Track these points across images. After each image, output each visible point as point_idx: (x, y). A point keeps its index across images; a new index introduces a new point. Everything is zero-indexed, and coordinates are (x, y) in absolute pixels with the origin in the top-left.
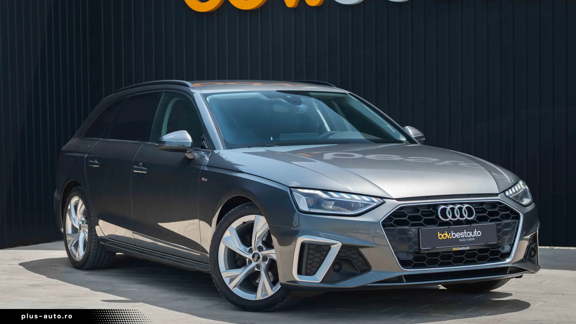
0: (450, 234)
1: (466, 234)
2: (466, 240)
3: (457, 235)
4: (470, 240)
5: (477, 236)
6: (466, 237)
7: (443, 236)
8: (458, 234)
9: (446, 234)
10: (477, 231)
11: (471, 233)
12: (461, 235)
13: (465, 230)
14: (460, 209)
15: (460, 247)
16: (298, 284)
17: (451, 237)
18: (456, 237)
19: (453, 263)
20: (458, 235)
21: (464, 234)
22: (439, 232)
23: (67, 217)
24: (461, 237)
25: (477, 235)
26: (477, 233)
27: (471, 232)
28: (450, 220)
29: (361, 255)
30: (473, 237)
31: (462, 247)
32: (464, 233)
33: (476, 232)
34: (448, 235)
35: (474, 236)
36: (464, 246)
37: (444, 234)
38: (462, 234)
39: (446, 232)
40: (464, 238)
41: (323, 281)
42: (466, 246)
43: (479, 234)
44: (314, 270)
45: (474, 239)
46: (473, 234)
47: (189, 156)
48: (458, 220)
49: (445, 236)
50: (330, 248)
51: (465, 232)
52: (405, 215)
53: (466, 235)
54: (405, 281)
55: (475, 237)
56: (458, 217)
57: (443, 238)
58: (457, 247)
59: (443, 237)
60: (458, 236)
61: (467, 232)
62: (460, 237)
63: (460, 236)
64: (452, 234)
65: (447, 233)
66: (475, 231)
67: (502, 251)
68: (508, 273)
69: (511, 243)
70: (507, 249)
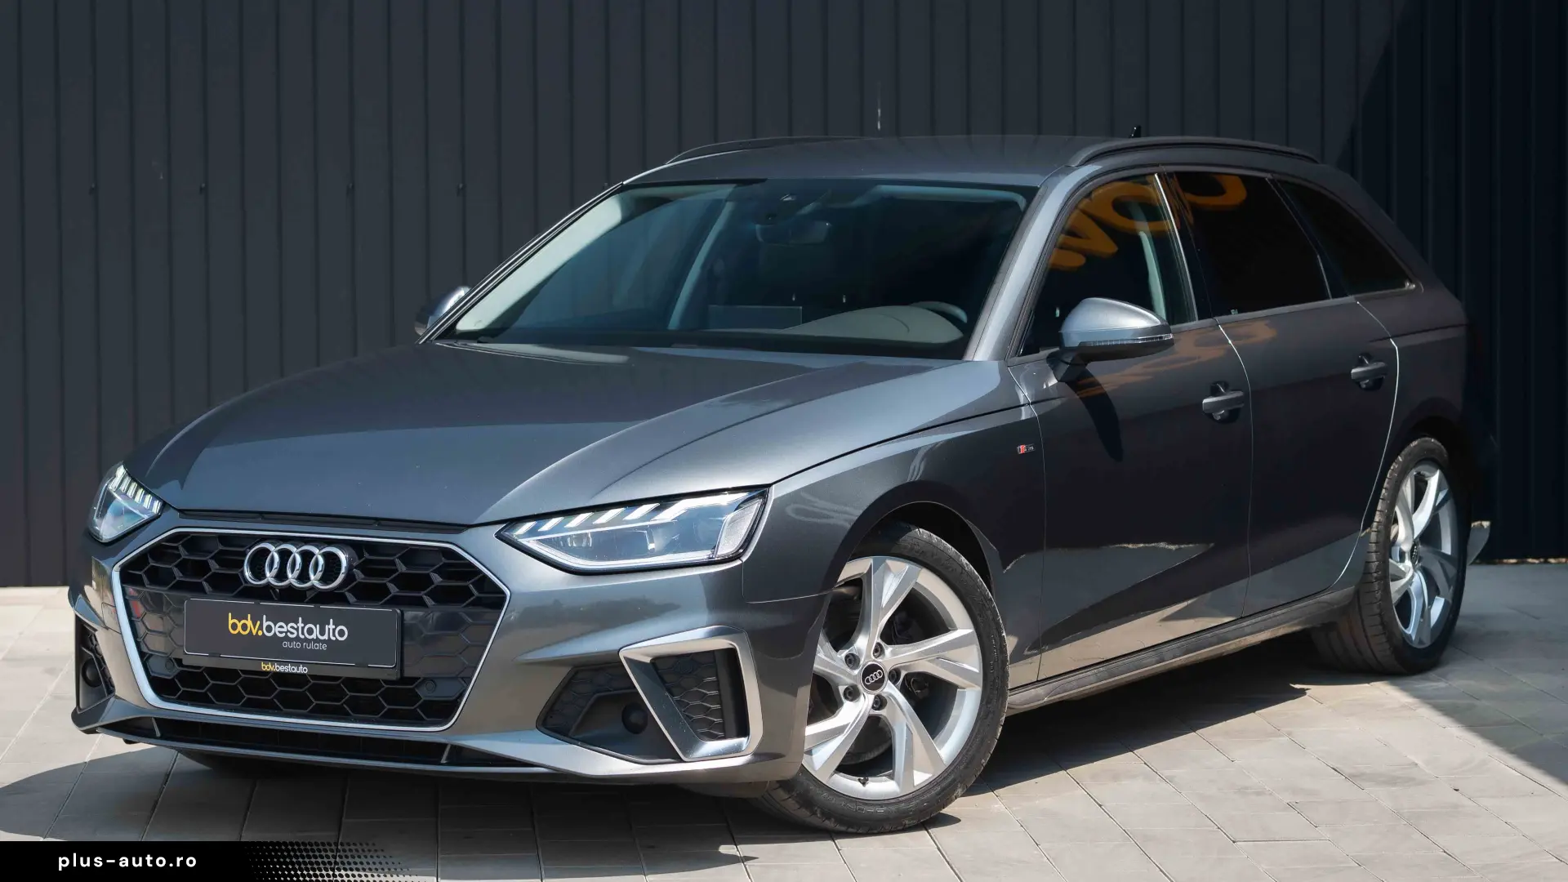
0: (259, 623)
1: (303, 628)
2: (302, 645)
3: (276, 629)
4: (312, 646)
5: (334, 639)
6: (302, 637)
7: (239, 625)
8: (281, 627)
9: (249, 623)
10: (336, 625)
11: (316, 630)
12: (288, 631)
13: (300, 619)
14: (306, 556)
15: (280, 663)
17: (260, 633)
18: (275, 633)
19: (281, 706)
20: (279, 629)
21: (297, 629)
22: (230, 614)
24: (286, 636)
25: (334, 635)
26: (334, 630)
27: (318, 626)
29: (101, 649)
30: (324, 641)
31: (286, 663)
32: (296, 627)
33: (332, 626)
34: (254, 627)
35: (326, 637)
36: (293, 664)
37: (243, 621)
38: (292, 627)
39: (249, 615)
40: (297, 639)
42: (297, 664)
43: (341, 633)
45: (324, 647)
46: (322, 633)
49: (244, 627)
53: (303, 634)
54: (159, 736)
55: (328, 641)
57: (239, 632)
58: (273, 663)
59: (239, 628)
60: (281, 632)
61: (305, 623)
62: (284, 634)
63: (286, 633)
64: (265, 624)
65: (251, 619)
66: (329, 624)
67: (424, 693)
68: (443, 761)
69: (462, 675)
70: (443, 692)
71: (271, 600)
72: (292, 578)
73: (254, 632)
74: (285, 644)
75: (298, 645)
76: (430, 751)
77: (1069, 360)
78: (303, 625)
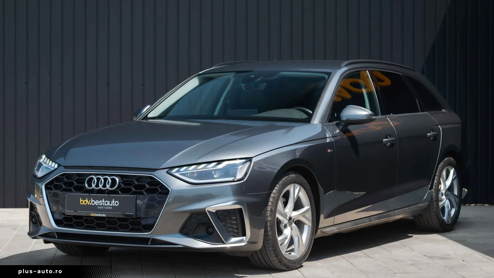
0: (90, 201)
1: (104, 202)
2: (104, 208)
4: (107, 208)
5: (114, 205)
6: (104, 205)
7: (84, 202)
8: (97, 202)
9: (87, 201)
10: (115, 201)
11: (109, 203)
12: (99, 203)
13: (103, 199)
14: (106, 180)
15: (97, 213)
17: (90, 204)
18: (95, 204)
20: (96, 203)
21: (102, 203)
22: (81, 198)
25: (114, 204)
26: (114, 202)
27: (109, 201)
29: (38, 211)
30: (111, 206)
31: (98, 213)
32: (102, 202)
33: (114, 201)
34: (89, 202)
35: (112, 205)
36: (101, 213)
37: (85, 200)
38: (101, 202)
39: (87, 199)
40: (102, 205)
43: (117, 203)
45: (111, 208)
46: (110, 203)
49: (85, 202)
53: (104, 204)
54: (57, 238)
58: (94, 213)
59: (84, 203)
61: (105, 200)
62: (98, 204)
63: (99, 204)
64: (92, 201)
66: (113, 201)
67: (143, 222)
68: (149, 244)
69: (155, 216)
70: (149, 221)
71: (94, 193)
72: (101, 186)
73: (88, 204)
74: (98, 207)
75: (103, 208)
76: (145, 241)
77: (343, 124)
78: (104, 201)
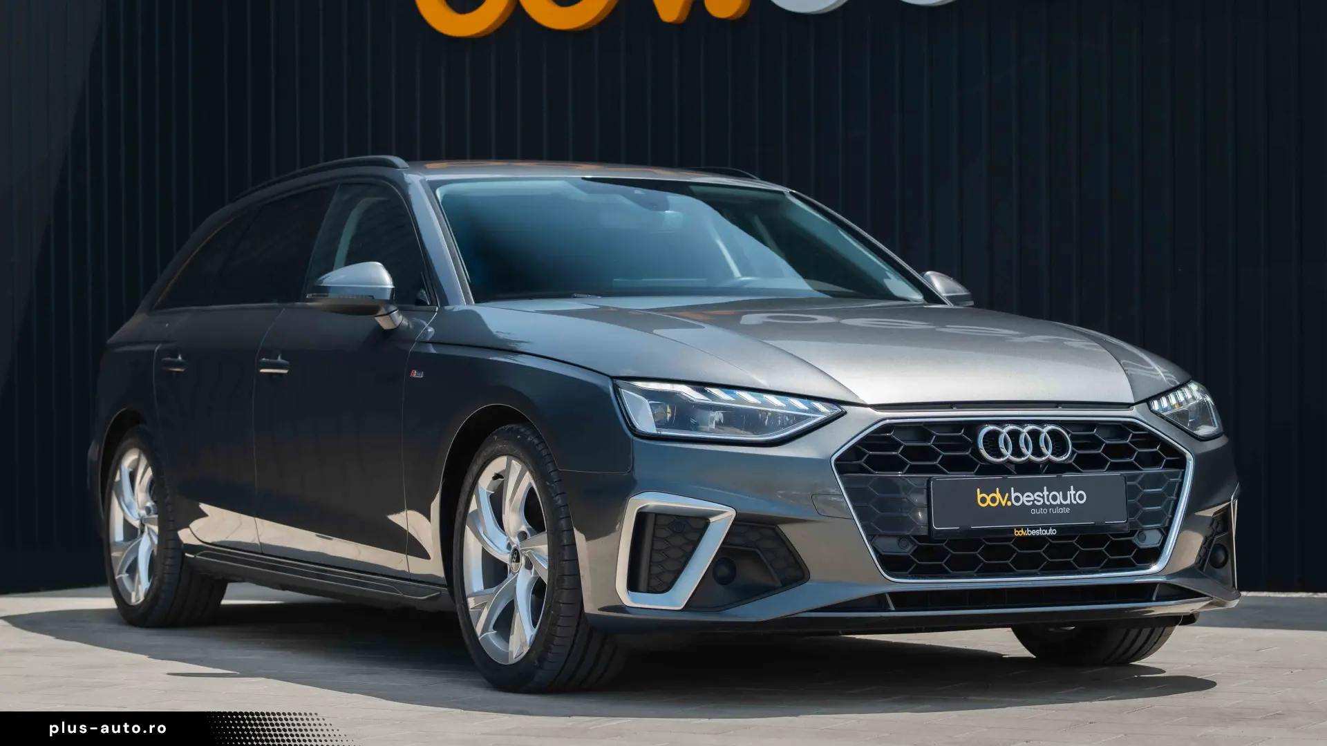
0: (1007, 495)
1: (1048, 496)
2: (1049, 511)
3: (1024, 499)
4: (1057, 511)
5: (1075, 502)
6: (1048, 503)
7: (988, 499)
8: (1028, 496)
9: (998, 496)
10: (1076, 490)
11: (1060, 496)
12: (1035, 499)
13: (1045, 488)
14: (1035, 435)
15: (1031, 529)
16: (628, 613)
17: (1009, 504)
18: (1024, 503)
19: (1014, 569)
20: (1026, 499)
21: (1043, 497)
22: (978, 490)
23: (112, 501)
24: (1034, 504)
25: (1075, 499)
26: (1075, 495)
27: (1061, 493)
28: (1009, 461)
29: (783, 541)
30: (1067, 506)
31: (1037, 528)
32: (1042, 495)
33: (1073, 492)
34: (1003, 500)
35: (1068, 502)
36: (1043, 528)
37: (991, 496)
38: (1038, 496)
39: (998, 489)
40: (1044, 505)
41: (688, 607)
42: (1047, 528)
43: (1081, 497)
44: (667, 578)
45: (1068, 510)
46: (1065, 498)
47: (385, 323)
48: (1029, 462)
49: (993, 500)
50: (707, 524)
51: (1046, 493)
52: (895, 446)
53: (1048, 500)
54: (893, 609)
55: (1071, 505)
56: (1028, 454)
57: (989, 505)
58: (1025, 528)
59: (988, 502)
60: (1028, 501)
61: (1050, 491)
62: (1031, 503)
63: (1033, 501)
64: (1013, 495)
65: (1000, 492)
66: (1070, 490)
67: (1140, 543)
68: (1154, 598)
70: (1152, 540)
73: (1004, 504)
74: (1033, 511)
75: (1045, 511)
78: (1048, 493)
